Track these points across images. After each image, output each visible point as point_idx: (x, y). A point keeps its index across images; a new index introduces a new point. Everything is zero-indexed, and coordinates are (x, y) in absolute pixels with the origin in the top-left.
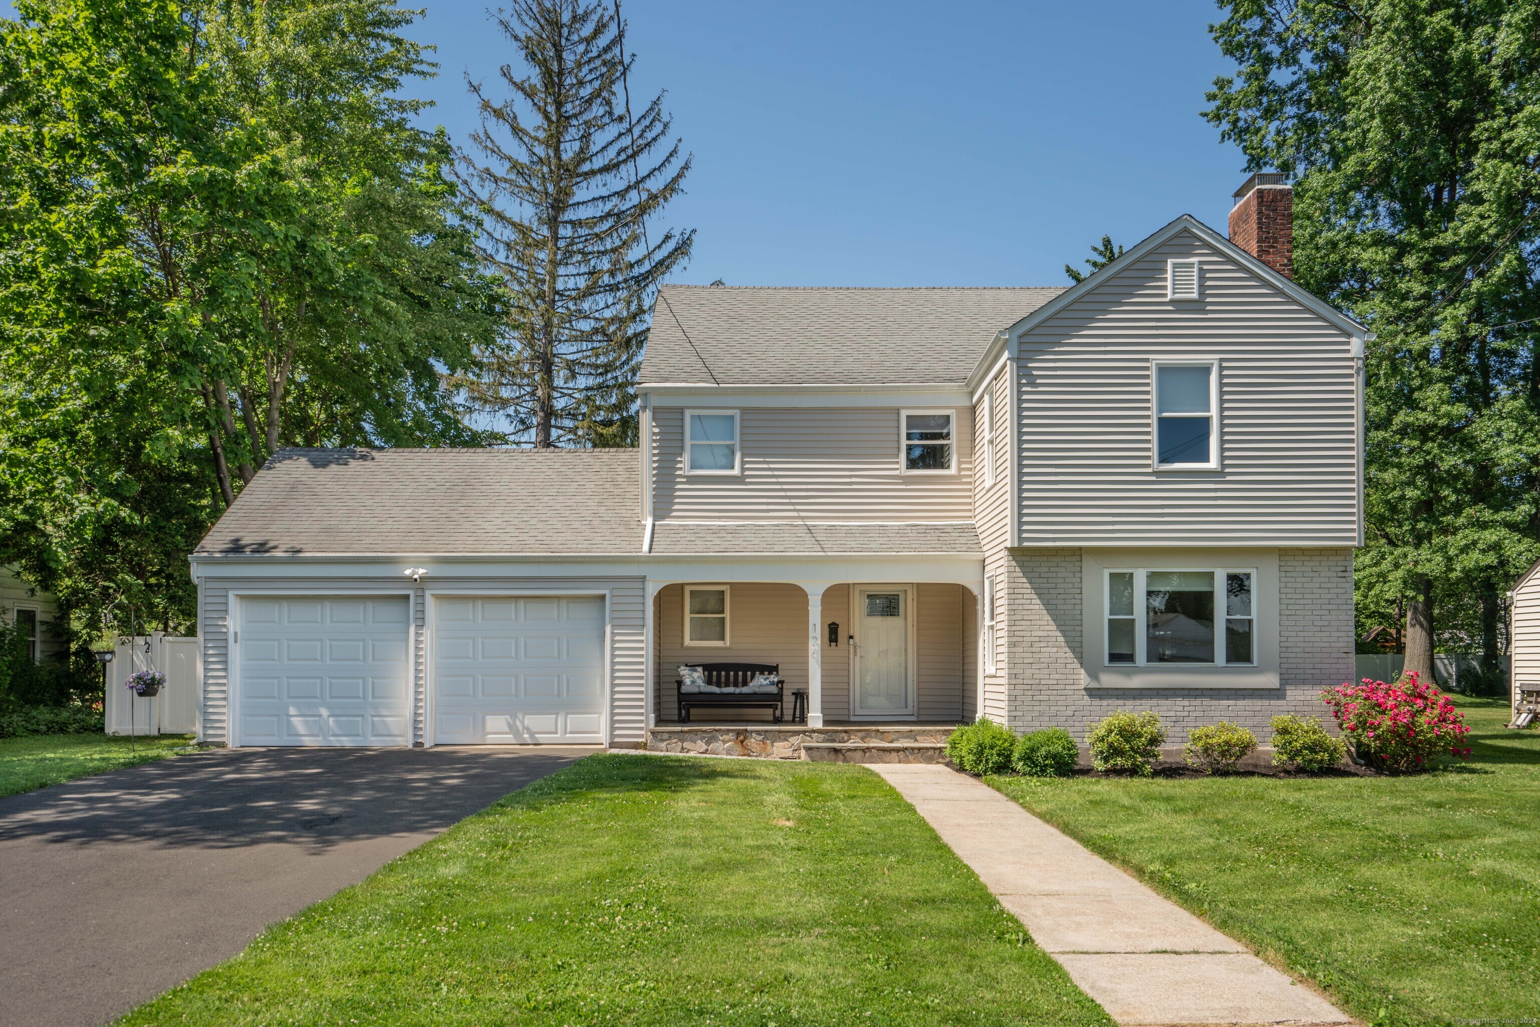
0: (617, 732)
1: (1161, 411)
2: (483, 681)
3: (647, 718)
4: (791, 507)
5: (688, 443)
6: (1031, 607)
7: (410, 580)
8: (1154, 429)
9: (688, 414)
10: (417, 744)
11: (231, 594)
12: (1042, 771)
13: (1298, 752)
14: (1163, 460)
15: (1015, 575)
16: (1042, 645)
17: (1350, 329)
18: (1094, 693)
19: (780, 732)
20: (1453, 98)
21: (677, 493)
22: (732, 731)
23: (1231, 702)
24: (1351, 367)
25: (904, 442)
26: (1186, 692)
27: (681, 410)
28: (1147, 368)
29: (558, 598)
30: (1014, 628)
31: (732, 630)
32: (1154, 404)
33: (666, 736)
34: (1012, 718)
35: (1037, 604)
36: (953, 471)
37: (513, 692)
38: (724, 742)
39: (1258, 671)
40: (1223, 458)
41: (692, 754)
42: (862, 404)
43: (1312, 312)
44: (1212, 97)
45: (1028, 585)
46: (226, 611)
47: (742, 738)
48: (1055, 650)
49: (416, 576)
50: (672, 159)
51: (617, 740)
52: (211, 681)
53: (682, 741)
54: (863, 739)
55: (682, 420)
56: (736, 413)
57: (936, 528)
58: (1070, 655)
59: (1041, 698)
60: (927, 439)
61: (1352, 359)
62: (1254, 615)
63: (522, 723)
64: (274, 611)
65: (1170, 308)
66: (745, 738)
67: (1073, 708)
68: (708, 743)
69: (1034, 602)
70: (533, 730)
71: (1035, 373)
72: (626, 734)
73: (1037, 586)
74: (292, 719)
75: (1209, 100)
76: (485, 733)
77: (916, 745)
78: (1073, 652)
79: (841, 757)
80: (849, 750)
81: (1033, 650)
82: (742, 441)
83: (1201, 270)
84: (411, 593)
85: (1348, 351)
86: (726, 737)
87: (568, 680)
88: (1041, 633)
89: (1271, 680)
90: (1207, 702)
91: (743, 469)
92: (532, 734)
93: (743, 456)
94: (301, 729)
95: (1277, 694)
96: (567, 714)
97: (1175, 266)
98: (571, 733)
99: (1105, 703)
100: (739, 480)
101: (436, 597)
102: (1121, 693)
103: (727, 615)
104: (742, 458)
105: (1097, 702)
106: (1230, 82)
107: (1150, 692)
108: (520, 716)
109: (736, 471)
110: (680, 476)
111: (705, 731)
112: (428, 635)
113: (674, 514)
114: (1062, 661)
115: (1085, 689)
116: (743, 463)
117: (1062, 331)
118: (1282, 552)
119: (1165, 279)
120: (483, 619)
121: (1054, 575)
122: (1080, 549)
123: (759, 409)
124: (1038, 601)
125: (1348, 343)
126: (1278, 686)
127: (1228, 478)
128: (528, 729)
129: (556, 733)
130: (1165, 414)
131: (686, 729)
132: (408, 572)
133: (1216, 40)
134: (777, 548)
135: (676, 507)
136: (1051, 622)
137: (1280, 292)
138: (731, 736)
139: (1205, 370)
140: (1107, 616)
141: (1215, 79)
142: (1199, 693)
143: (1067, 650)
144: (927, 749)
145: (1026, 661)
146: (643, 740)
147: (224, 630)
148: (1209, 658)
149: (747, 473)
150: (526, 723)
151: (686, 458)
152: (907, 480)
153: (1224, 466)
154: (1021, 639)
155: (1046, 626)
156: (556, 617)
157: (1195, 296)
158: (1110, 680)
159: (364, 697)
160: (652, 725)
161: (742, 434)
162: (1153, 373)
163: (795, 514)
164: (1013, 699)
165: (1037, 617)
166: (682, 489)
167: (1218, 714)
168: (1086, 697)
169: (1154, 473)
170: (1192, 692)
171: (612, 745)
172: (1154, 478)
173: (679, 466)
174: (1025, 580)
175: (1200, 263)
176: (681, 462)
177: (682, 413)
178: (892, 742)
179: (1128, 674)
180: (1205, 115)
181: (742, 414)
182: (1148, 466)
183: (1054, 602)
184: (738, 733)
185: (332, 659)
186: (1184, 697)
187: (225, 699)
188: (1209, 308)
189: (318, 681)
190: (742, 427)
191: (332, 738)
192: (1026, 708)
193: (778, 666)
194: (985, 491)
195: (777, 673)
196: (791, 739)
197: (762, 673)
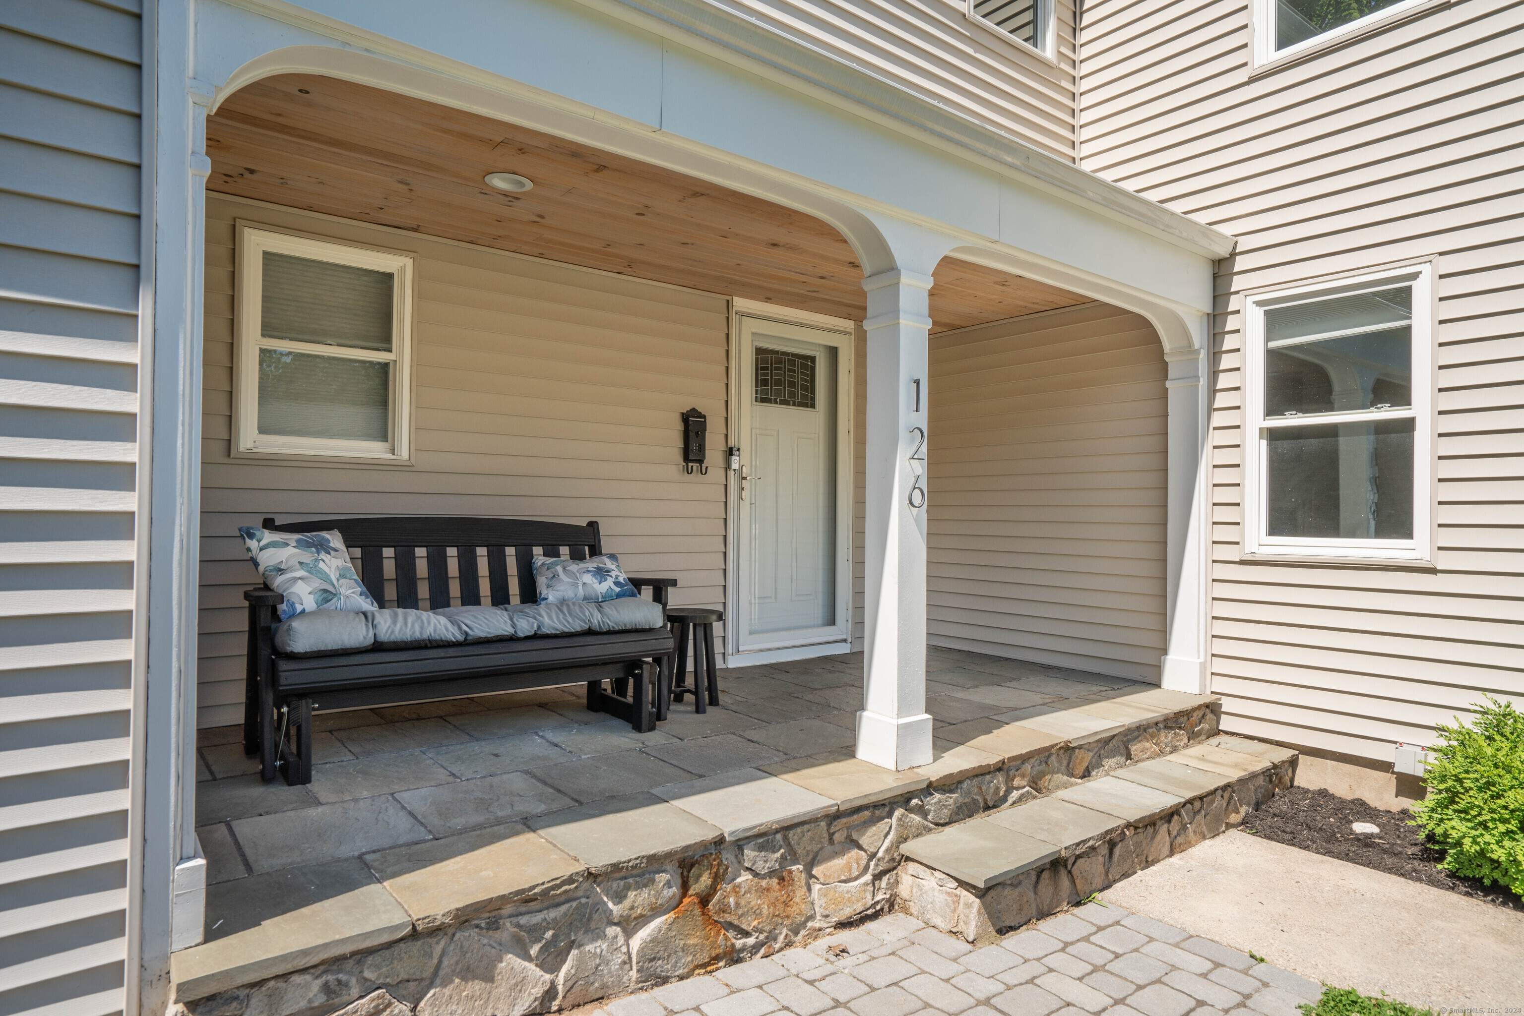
19: (835, 817)
22: (669, 859)
31: (417, 405)
38: (630, 925)
47: (703, 882)
66: (717, 880)
86: (638, 899)
103: (401, 356)
152: (977, 37)
178: (1089, 776)
193: (593, 526)
194: (1241, 76)
195: (595, 551)
196: (868, 838)
197: (552, 552)
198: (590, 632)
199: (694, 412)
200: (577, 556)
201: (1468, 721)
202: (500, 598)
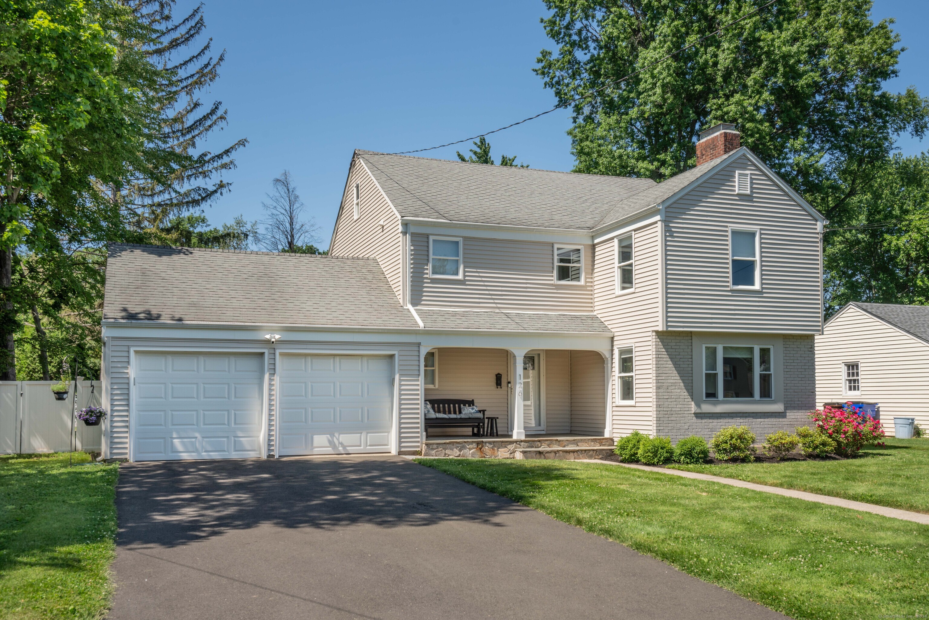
0: (403, 445)
1: (733, 256)
2: (312, 412)
3: (422, 435)
4: (492, 301)
5: (431, 257)
6: (667, 366)
7: (268, 342)
8: (730, 266)
9: (431, 238)
10: (269, 456)
11: (132, 350)
12: (696, 461)
13: (817, 447)
14: (734, 284)
15: (659, 347)
16: (673, 388)
17: (817, 217)
18: (699, 415)
19: (502, 442)
20: (698, 84)
21: (425, 289)
22: (475, 442)
23: (762, 420)
24: (817, 238)
25: (556, 264)
26: (741, 415)
27: (427, 236)
28: (727, 231)
29: (362, 356)
30: (659, 378)
31: (439, 377)
32: (730, 252)
33: (435, 446)
34: (658, 431)
35: (670, 365)
36: (582, 282)
37: (332, 419)
38: (470, 449)
39: (775, 402)
40: (762, 284)
41: (451, 457)
42: (533, 239)
43: (800, 206)
44: (539, 61)
45: (666, 353)
46: (128, 362)
47: (480, 446)
48: (679, 391)
49: (273, 340)
50: (205, 51)
51: (403, 450)
52: (115, 414)
53: (445, 449)
54: (549, 446)
55: (428, 242)
56: (460, 240)
57: (576, 317)
58: (686, 394)
59: (672, 419)
60: (563, 262)
61: (818, 233)
62: (772, 372)
63: (338, 440)
64: (160, 362)
65: (737, 198)
66: (482, 447)
67: (688, 424)
68: (460, 450)
69: (669, 363)
70: (345, 444)
71: (673, 230)
72: (408, 446)
73: (670, 353)
74: (175, 440)
75: (538, 62)
76: (313, 448)
77: (577, 448)
78: (688, 392)
79: (543, 456)
80: (547, 452)
81: (669, 391)
82: (464, 258)
83: (751, 178)
84: (266, 351)
85: (816, 229)
86: (471, 446)
87: (368, 411)
88: (672, 381)
89: (779, 407)
90: (751, 420)
91: (465, 276)
92: (344, 447)
93: (465, 267)
94: (180, 447)
95: (781, 415)
96: (368, 433)
97: (740, 175)
98: (370, 446)
99: (704, 421)
100: (461, 282)
101: (281, 354)
102: (711, 415)
103: (436, 368)
104: (464, 268)
105: (699, 421)
106: (550, 53)
107: (725, 415)
108: (336, 435)
109: (460, 277)
110: (427, 278)
111: (459, 443)
112: (277, 379)
113: (423, 303)
114: (683, 397)
115: (694, 413)
116: (465, 272)
117: (686, 207)
118: (785, 336)
119: (734, 182)
120: (312, 369)
121: (678, 347)
122: (691, 332)
123: (474, 238)
124: (670, 362)
125: (816, 225)
126: (783, 411)
127: (765, 295)
128: (341, 444)
129: (360, 446)
130: (735, 258)
131: (448, 441)
132: (268, 337)
133: (545, 27)
134: (498, 327)
135: (424, 298)
136: (677, 375)
137: (787, 194)
138: (474, 445)
139: (753, 235)
140: (704, 372)
141: (541, 50)
142: (747, 415)
143: (685, 390)
144: (589, 450)
145: (665, 397)
146: (419, 449)
147: (128, 376)
148: (751, 395)
149: (467, 278)
150: (341, 440)
151: (430, 266)
152: (558, 287)
153: (763, 288)
154: (662, 384)
155: (674, 377)
156: (360, 369)
157: (748, 192)
158: (707, 408)
159: (229, 424)
160: (424, 440)
161: (464, 253)
162: (729, 234)
163: (494, 305)
164: (658, 419)
165: (670, 372)
166: (428, 287)
167: (756, 426)
168: (694, 418)
169: (731, 291)
170: (745, 415)
171: (400, 453)
172: (730, 294)
173: (426, 271)
174: (664, 350)
175: (751, 174)
176: (427, 269)
177: (428, 238)
178: (564, 447)
179: (715, 404)
180: (535, 71)
181: (464, 241)
182: (728, 286)
183: (679, 363)
184: (478, 443)
185: (205, 397)
186: (741, 417)
187: (127, 427)
188: (754, 200)
189: (195, 413)
190: (464, 249)
191: (204, 454)
192: (665, 425)
193: (473, 400)
194: (614, 296)
195: (473, 405)
196: (509, 447)
197: (465, 405)
198: (470, 418)
199: (499, 374)
200: (469, 406)
201: (628, 435)
202: (455, 413)
